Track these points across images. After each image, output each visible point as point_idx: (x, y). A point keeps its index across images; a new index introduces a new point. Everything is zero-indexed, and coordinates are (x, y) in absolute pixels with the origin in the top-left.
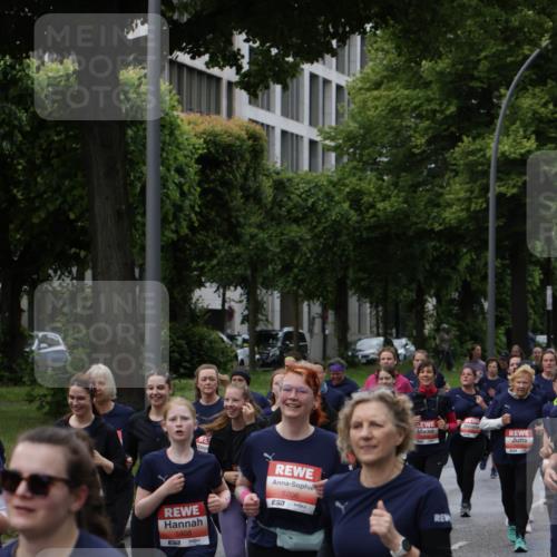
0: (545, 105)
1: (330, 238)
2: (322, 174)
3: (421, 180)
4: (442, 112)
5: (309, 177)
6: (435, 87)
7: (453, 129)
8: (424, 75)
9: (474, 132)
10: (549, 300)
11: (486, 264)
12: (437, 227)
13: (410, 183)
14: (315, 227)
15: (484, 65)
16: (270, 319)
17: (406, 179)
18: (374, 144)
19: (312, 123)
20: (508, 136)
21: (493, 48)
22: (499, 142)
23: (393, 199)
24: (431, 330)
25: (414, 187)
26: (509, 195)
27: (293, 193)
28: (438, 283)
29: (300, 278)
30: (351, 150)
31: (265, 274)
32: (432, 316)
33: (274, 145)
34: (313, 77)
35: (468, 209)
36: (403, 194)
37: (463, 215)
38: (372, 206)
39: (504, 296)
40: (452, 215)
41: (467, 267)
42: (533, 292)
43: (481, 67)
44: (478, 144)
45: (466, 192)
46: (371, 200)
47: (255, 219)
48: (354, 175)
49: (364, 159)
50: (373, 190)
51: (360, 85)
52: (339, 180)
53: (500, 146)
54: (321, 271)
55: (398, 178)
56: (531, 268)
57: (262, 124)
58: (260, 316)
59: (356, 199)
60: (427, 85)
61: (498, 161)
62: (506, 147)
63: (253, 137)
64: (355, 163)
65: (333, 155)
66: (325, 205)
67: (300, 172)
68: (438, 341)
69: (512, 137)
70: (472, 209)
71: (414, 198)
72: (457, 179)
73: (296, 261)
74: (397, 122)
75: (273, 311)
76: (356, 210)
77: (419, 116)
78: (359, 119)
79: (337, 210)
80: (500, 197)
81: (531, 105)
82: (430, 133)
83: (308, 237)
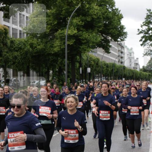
0: (79, 22)
1: (25, 55)
2: (23, 39)
3: (48, 40)
4: (53, 23)
5: (19, 40)
6: (51, 17)
7: (56, 28)
8: (49, 14)
9: (62, 28)
10: (81, 71)
11: (65, 62)
12: (52, 53)
13: (45, 41)
14: (21, 53)
15: (64, 12)
16: (10, 76)
20: (70, 29)
21: (66, 7)
22: (68, 31)
23: (41, 45)
24: (51, 79)
25: (46, 43)
26: (71, 44)
27: (15, 44)
28: (53, 67)
29: (17, 65)
31: (9, 65)
32: (51, 75)
33: (10, 31)
35: (60, 48)
36: (44, 44)
37: (59, 49)
38: (36, 47)
39: (70, 70)
40: (56, 49)
41: (60, 63)
42: (77, 69)
43: (63, 12)
44: (63, 31)
45: (60, 43)
46: (35, 45)
47: (6, 50)
48: (31, 39)
49: (34, 35)
50: (36, 43)
52: (27, 40)
53: (68, 32)
54: (23, 63)
55: (42, 40)
56: (76, 63)
57: (7, 26)
58: (7, 75)
59: (31, 45)
60: (49, 16)
61: (68, 36)
62: (70, 32)
63: (5, 29)
64: (31, 36)
65: (26, 34)
66: (24, 47)
67: (17, 38)
68: (53, 82)
69: (71, 30)
70: (62, 48)
71: (46, 45)
72: (57, 40)
73: (16, 61)
75: (11, 74)
76: (32, 48)
77: (48, 24)
79: (27, 48)
80: (68, 45)
81: (76, 22)
82: (50, 29)
83: (19, 55)
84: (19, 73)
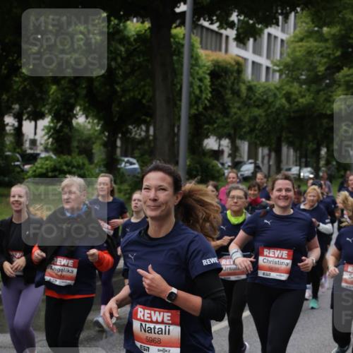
2: (272, 84)
3: (321, 88)
4: (333, 54)
5: (265, 85)
6: (330, 41)
7: (339, 63)
8: (325, 36)
9: (350, 65)
12: (328, 113)
13: (316, 89)
14: (267, 110)
16: (242, 155)
17: (314, 87)
18: (299, 69)
19: (268, 57)
23: (307, 97)
24: (323, 164)
25: (318, 92)
27: (256, 92)
28: (327, 141)
29: (258, 135)
30: (287, 72)
31: (241, 133)
32: (324, 157)
34: (269, 35)
36: (312, 95)
38: (296, 100)
44: (351, 71)
46: (296, 97)
47: (237, 105)
48: (288, 85)
50: (297, 93)
51: (292, 39)
52: (281, 87)
54: (269, 132)
55: (310, 86)
57: (242, 58)
58: (237, 154)
59: (288, 96)
60: (326, 40)
63: (238, 63)
64: (289, 78)
65: (277, 75)
66: (273, 99)
67: (260, 82)
71: (317, 97)
72: (340, 89)
73: (257, 127)
74: (311, 58)
75: (244, 152)
76: (288, 102)
77: (322, 56)
78: (292, 56)
79: (279, 102)
82: (327, 65)
83: (263, 114)
84: (260, 150)
